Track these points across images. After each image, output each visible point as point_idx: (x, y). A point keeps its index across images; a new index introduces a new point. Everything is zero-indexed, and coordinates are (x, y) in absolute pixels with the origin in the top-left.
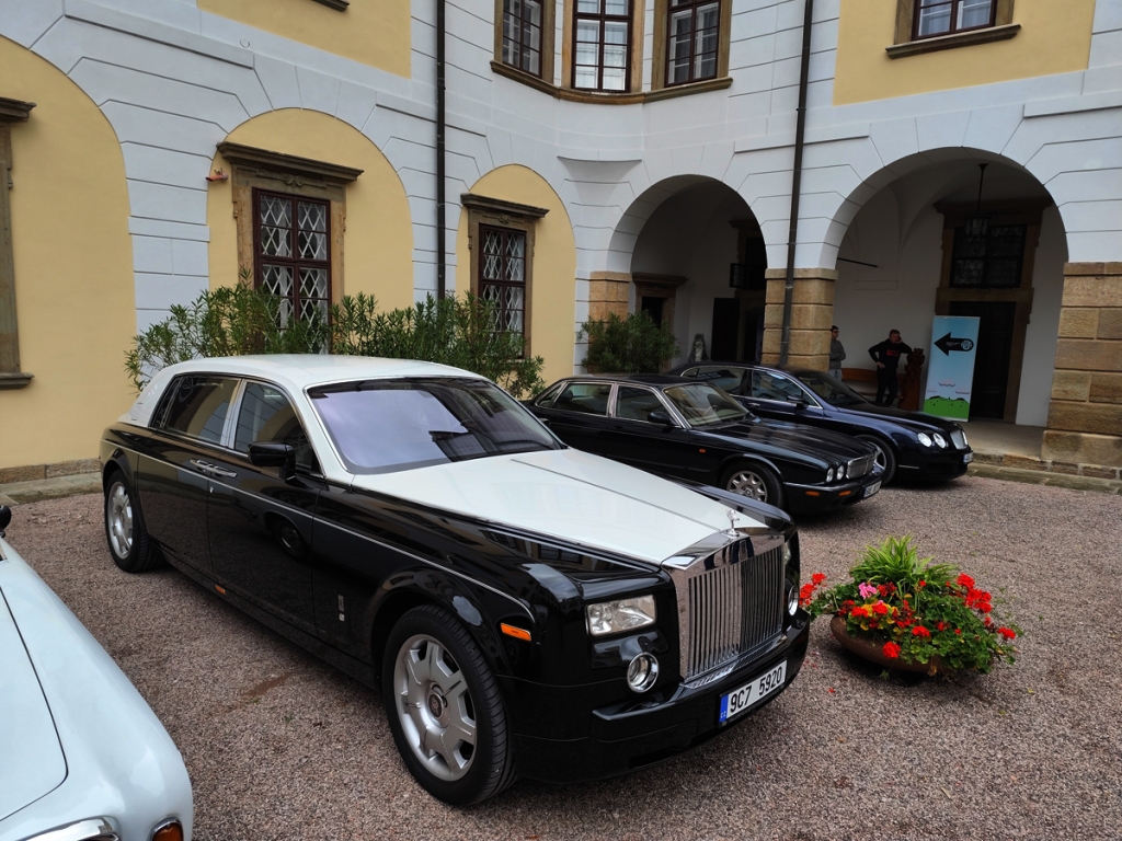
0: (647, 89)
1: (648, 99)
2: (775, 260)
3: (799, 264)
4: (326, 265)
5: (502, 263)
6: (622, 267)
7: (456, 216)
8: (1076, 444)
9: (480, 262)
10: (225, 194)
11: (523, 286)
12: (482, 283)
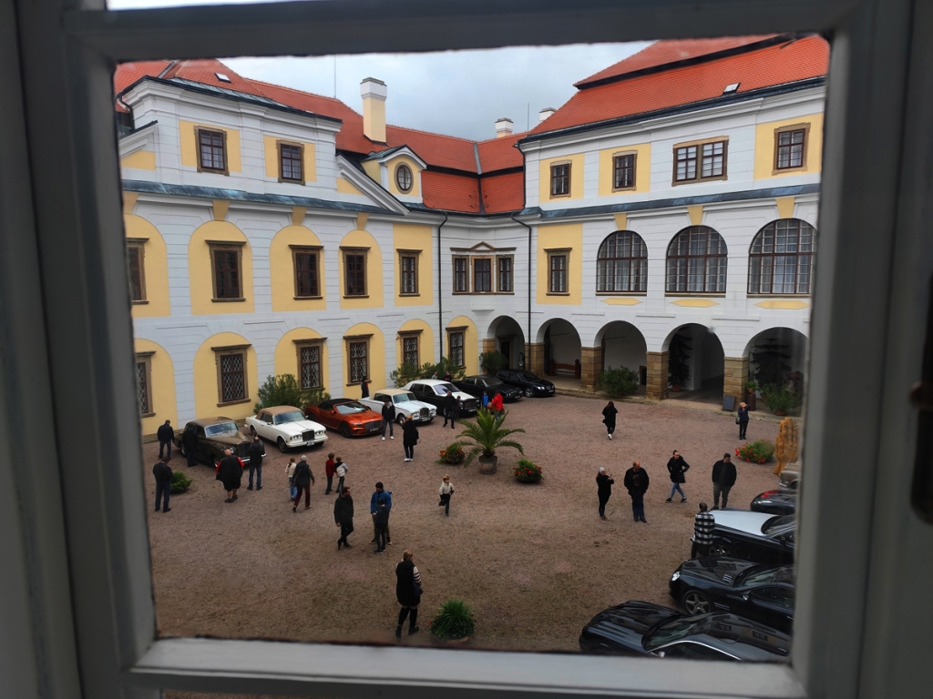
0: (495, 291)
1: (495, 294)
2: (526, 341)
3: (532, 342)
4: (417, 351)
5: (457, 342)
6: (492, 337)
7: (445, 334)
8: (586, 387)
9: (450, 343)
10: (399, 340)
11: (462, 347)
12: (451, 349)
